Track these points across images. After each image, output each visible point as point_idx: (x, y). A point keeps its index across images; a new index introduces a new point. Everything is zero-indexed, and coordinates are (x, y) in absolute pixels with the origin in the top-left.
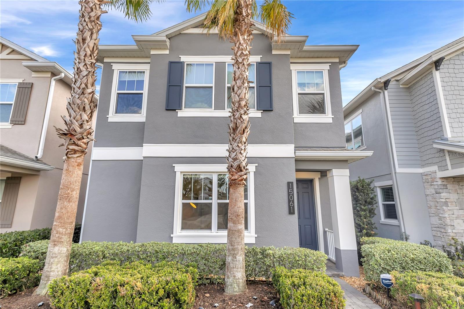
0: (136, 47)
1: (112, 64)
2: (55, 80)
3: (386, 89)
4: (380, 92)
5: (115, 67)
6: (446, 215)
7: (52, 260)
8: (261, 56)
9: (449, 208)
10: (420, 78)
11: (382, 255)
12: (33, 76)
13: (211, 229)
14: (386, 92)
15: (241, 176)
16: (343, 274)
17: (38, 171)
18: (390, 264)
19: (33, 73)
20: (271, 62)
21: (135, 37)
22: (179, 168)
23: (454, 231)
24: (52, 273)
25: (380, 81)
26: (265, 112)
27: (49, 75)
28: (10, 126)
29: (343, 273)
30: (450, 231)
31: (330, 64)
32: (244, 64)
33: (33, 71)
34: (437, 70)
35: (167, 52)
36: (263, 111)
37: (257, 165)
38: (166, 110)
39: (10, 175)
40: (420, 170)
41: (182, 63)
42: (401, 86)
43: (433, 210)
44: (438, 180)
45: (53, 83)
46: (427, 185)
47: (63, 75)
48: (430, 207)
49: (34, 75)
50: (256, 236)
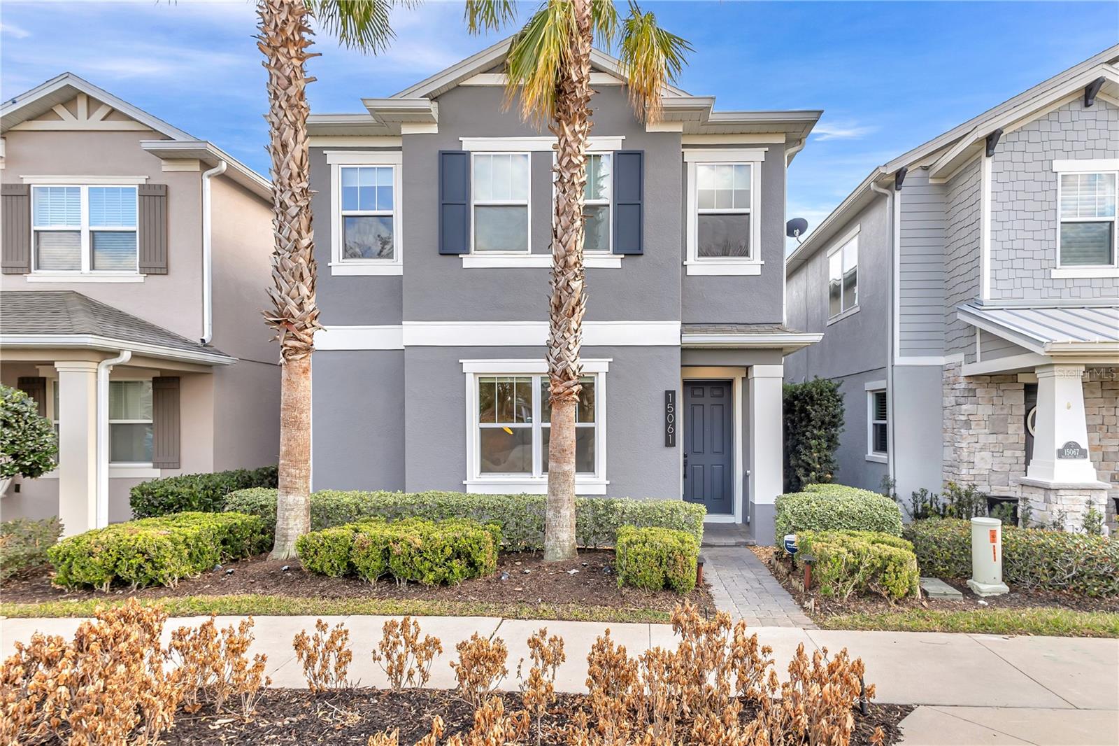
0: (369, 119)
1: (325, 152)
2: (209, 176)
3: (898, 189)
4: (887, 195)
5: (333, 158)
6: (964, 445)
7: (287, 514)
8: (624, 137)
9: (971, 432)
10: (963, 167)
11: (795, 509)
12: (164, 169)
13: (532, 472)
14: (898, 194)
15: (568, 388)
16: (753, 542)
17: (209, 366)
18: (806, 520)
19: (163, 162)
20: (643, 151)
21: (369, 103)
22: (472, 367)
23: (972, 472)
24: (290, 532)
25: (885, 173)
26: (628, 257)
27: (196, 167)
28: (141, 278)
29: (755, 541)
30: (964, 471)
31: (767, 149)
32: (573, 184)
33: (163, 159)
34: (988, 156)
35: (434, 129)
36: (625, 255)
37: (611, 360)
38: (441, 254)
39: (158, 374)
40: (941, 361)
41: (466, 155)
42: (931, 181)
43: (948, 436)
44: (962, 380)
45: (207, 183)
46: (946, 389)
47: (223, 167)
48: (945, 431)
49: (166, 167)
50: (608, 482)
